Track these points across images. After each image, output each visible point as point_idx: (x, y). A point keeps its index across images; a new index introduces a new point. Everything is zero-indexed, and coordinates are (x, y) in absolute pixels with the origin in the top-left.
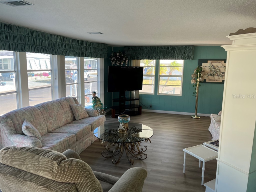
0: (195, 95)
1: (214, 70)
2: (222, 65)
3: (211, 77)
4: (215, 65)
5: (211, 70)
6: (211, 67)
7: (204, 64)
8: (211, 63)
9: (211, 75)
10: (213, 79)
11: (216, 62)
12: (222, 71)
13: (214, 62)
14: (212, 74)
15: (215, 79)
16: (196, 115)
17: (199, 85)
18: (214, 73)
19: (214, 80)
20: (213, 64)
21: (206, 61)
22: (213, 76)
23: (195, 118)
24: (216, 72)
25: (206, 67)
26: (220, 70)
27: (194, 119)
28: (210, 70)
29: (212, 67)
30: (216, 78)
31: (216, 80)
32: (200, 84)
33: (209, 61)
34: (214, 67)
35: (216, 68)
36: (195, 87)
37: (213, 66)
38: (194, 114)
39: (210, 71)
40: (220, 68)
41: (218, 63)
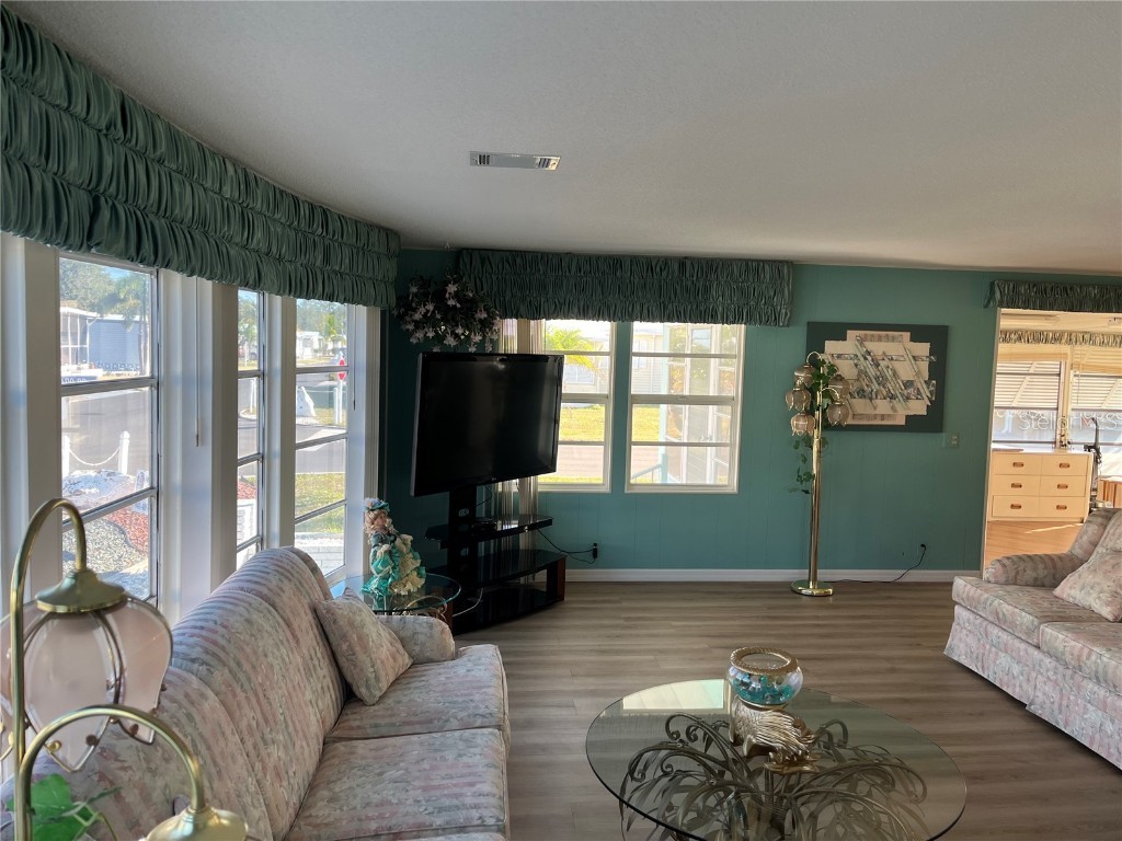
0: (805, 486)
1: (872, 371)
2: (902, 352)
3: (860, 405)
4: (877, 348)
5: (862, 373)
6: (862, 359)
7: (832, 347)
8: (861, 341)
9: (861, 393)
10: (871, 411)
11: (880, 339)
12: (905, 378)
13: (872, 339)
14: (866, 388)
15: (880, 411)
16: (815, 580)
17: (823, 442)
18: (875, 386)
19: (875, 416)
20: (870, 345)
21: (838, 332)
22: (871, 399)
23: (812, 596)
24: (881, 380)
25: (839, 356)
26: (895, 374)
27: (808, 599)
28: (855, 371)
29: (866, 359)
30: (883, 406)
31: (883, 417)
32: (828, 434)
33: (851, 334)
34: (873, 360)
35: (882, 363)
36: (802, 449)
37: (869, 353)
38: (803, 574)
39: (859, 375)
40: (897, 365)
41: (887, 339)
